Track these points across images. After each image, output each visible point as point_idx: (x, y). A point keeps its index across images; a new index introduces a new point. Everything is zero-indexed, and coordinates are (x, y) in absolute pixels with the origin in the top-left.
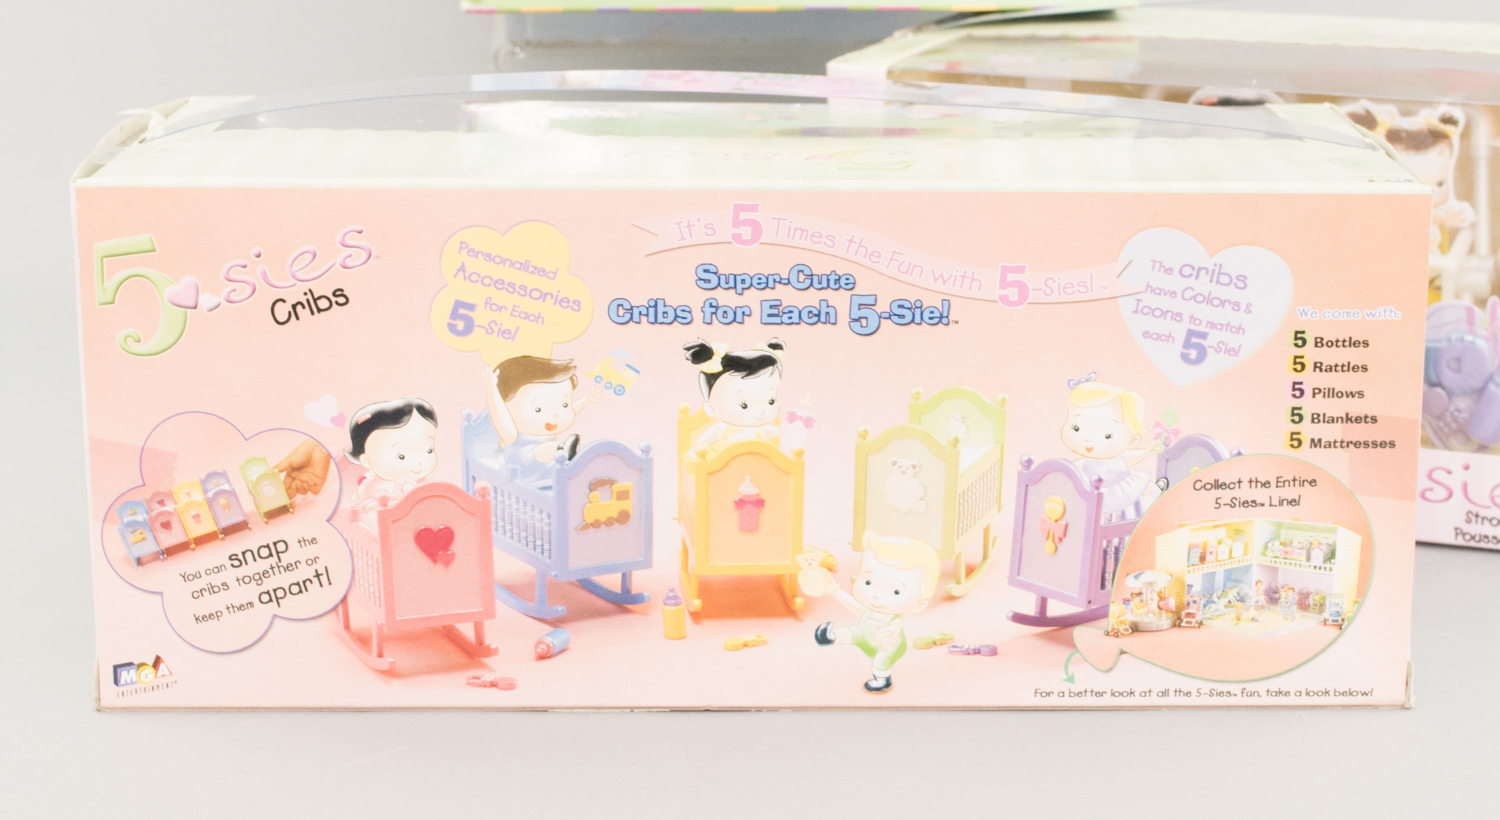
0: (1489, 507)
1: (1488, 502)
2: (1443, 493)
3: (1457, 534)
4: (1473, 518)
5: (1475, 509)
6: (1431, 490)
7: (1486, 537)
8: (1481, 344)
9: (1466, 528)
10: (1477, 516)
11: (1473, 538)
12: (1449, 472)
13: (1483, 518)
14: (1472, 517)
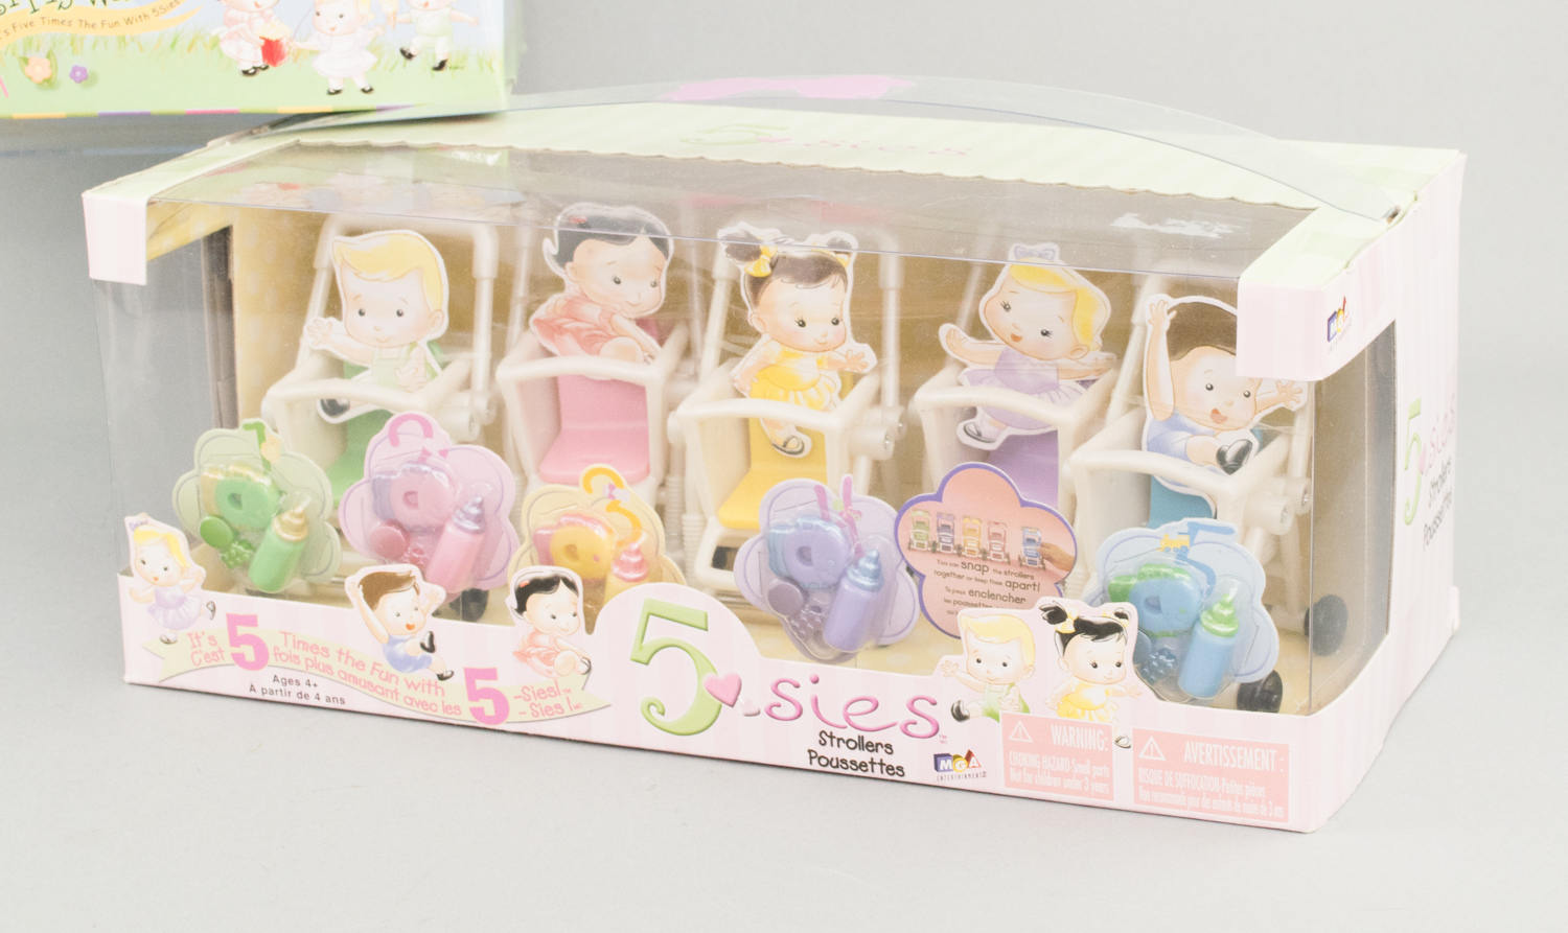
0: (845, 727)
1: (843, 723)
2: (792, 711)
3: (811, 758)
4: (828, 740)
5: (828, 729)
6: (779, 706)
7: (844, 761)
8: (835, 531)
9: (821, 751)
10: (832, 737)
11: (829, 762)
12: (797, 686)
13: (839, 740)
14: (826, 738)
